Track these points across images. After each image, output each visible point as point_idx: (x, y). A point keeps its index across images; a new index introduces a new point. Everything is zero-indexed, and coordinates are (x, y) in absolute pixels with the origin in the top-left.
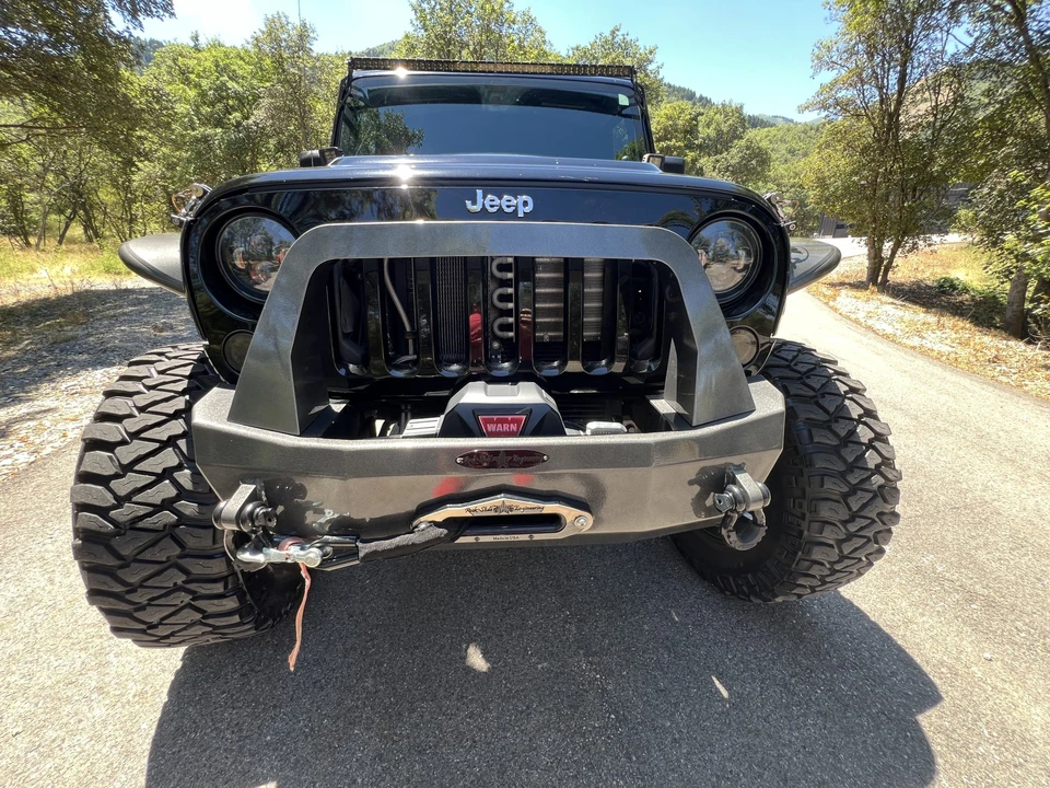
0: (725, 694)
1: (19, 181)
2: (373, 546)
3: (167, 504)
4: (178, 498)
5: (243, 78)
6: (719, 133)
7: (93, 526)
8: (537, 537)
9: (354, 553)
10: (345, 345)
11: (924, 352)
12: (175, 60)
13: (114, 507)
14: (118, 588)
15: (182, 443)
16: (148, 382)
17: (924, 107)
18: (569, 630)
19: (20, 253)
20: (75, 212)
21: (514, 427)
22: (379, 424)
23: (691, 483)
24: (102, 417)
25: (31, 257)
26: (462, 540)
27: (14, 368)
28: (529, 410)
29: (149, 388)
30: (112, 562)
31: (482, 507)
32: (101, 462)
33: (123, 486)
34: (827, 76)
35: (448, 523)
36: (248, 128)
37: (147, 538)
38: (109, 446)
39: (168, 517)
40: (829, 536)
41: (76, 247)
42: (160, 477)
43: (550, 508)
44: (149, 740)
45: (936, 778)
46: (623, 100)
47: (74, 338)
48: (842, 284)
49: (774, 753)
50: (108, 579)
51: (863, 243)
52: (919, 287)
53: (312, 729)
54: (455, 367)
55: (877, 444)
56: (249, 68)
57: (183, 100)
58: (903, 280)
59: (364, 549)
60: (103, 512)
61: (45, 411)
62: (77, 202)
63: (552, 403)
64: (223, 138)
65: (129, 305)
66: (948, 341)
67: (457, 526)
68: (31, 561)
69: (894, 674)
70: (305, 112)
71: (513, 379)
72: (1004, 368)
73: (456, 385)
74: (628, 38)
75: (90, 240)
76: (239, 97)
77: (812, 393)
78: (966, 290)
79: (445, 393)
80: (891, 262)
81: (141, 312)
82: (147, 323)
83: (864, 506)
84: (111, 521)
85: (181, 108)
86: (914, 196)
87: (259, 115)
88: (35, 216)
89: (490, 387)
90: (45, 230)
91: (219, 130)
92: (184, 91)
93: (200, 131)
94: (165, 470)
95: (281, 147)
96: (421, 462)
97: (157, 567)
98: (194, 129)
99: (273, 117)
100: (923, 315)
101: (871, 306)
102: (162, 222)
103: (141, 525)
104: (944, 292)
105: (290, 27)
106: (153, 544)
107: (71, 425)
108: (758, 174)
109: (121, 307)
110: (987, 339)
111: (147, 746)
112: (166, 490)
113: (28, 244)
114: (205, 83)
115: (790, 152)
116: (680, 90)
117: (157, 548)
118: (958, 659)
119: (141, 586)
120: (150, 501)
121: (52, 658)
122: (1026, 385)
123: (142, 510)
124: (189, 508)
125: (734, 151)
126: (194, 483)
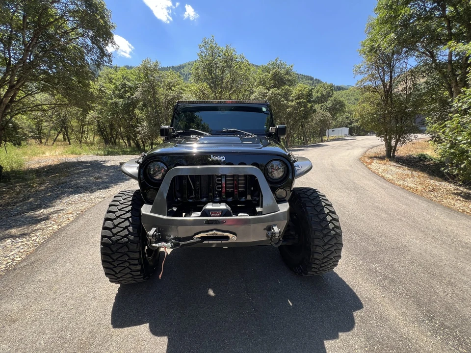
0: (291, 304)
1: (41, 118)
2: (184, 243)
3: (126, 236)
4: (129, 234)
5: (132, 81)
6: (323, 95)
7: (106, 242)
8: (223, 242)
9: (179, 244)
10: (177, 193)
11: (403, 187)
12: (107, 75)
13: (112, 237)
14: (111, 260)
15: (130, 219)
16: (121, 202)
18: (243, 285)
19: (38, 146)
20: (61, 130)
21: (218, 214)
22: (184, 214)
23: (264, 229)
24: (109, 212)
25: (43, 148)
26: (205, 242)
27: (45, 194)
28: (222, 210)
29: (121, 204)
30: (110, 252)
31: (210, 234)
32: (109, 224)
33: (115, 231)
34: (360, 77)
35: (202, 237)
36: (132, 99)
37: (120, 245)
38: (111, 220)
39: (126, 240)
40: (319, 250)
41: (59, 143)
42: (124, 229)
43: (226, 234)
44: (111, 311)
45: (353, 329)
46: (264, 109)
47: (65, 182)
48: (375, 157)
49: (304, 321)
50: (109, 257)
51: (382, 140)
52: (410, 158)
53: (159, 310)
54: (205, 199)
55: (333, 221)
56: (135, 77)
57: (109, 89)
58: (403, 155)
59: (181, 243)
60: (109, 238)
61: (60, 210)
62: (63, 126)
63: (229, 208)
64: (122, 103)
65: (83, 168)
66: (415, 183)
67: (203, 238)
68: (66, 261)
69: (349, 300)
70: (155, 92)
71: (220, 202)
72: (436, 194)
73: (205, 203)
74: (282, 62)
75: (65, 140)
76: (130, 88)
77: (313, 206)
79: (203, 206)
80: (395, 148)
81: (88, 172)
82: (92, 176)
83: (329, 241)
84: (111, 240)
85: (108, 92)
86: (401, 122)
87: (137, 94)
88: (45, 131)
89: (214, 204)
90: (48, 136)
91: (121, 100)
92: (110, 86)
93: (114, 100)
94: (126, 226)
95: (144, 105)
96: (196, 223)
97: (122, 254)
98: (112, 99)
99: (142, 94)
100: (406, 171)
101: (385, 167)
102: (94, 133)
103: (119, 242)
104: (422, 160)
105: (151, 62)
106: (121, 247)
107: (70, 216)
108: (340, 110)
109: (80, 169)
110: (432, 182)
111: (110, 313)
112: (126, 232)
113: (41, 142)
114: (118, 83)
115: (356, 100)
116: (307, 77)
117: (122, 249)
118: (373, 296)
119: (117, 260)
120: (122, 235)
121: (78, 289)
122: (443, 201)
123: (119, 238)
124: (132, 237)
125: (329, 102)
126: (133, 230)
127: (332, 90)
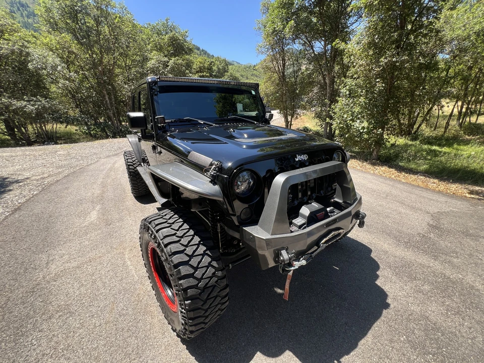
3: (213, 275)
4: (215, 271)
7: (194, 293)
13: (199, 283)
15: (208, 252)
17: (291, 70)
31: (330, 236)
33: (198, 275)
39: (215, 279)
42: (208, 267)
43: (340, 231)
46: (253, 93)
60: (195, 287)
69: (362, 249)
78: (311, 130)
80: (291, 123)
84: (199, 289)
94: (208, 263)
97: (213, 299)
103: (208, 286)
106: (212, 291)
112: (211, 271)
120: (208, 276)
123: (207, 280)
124: (219, 274)
125: (226, 77)
126: (218, 264)
127: (227, 65)
